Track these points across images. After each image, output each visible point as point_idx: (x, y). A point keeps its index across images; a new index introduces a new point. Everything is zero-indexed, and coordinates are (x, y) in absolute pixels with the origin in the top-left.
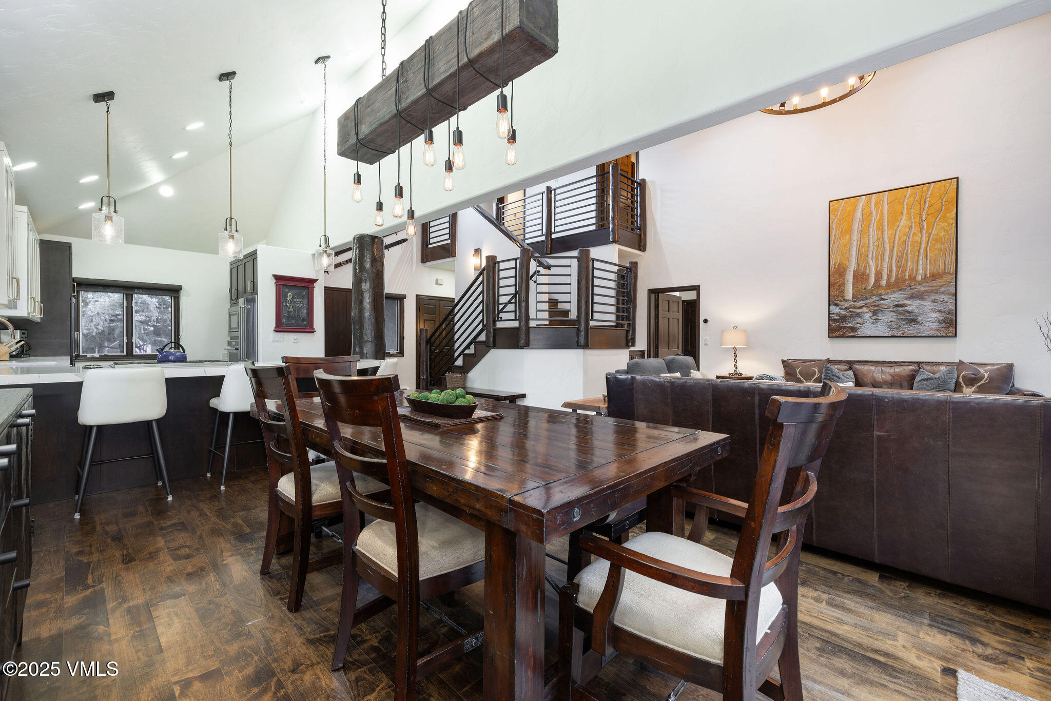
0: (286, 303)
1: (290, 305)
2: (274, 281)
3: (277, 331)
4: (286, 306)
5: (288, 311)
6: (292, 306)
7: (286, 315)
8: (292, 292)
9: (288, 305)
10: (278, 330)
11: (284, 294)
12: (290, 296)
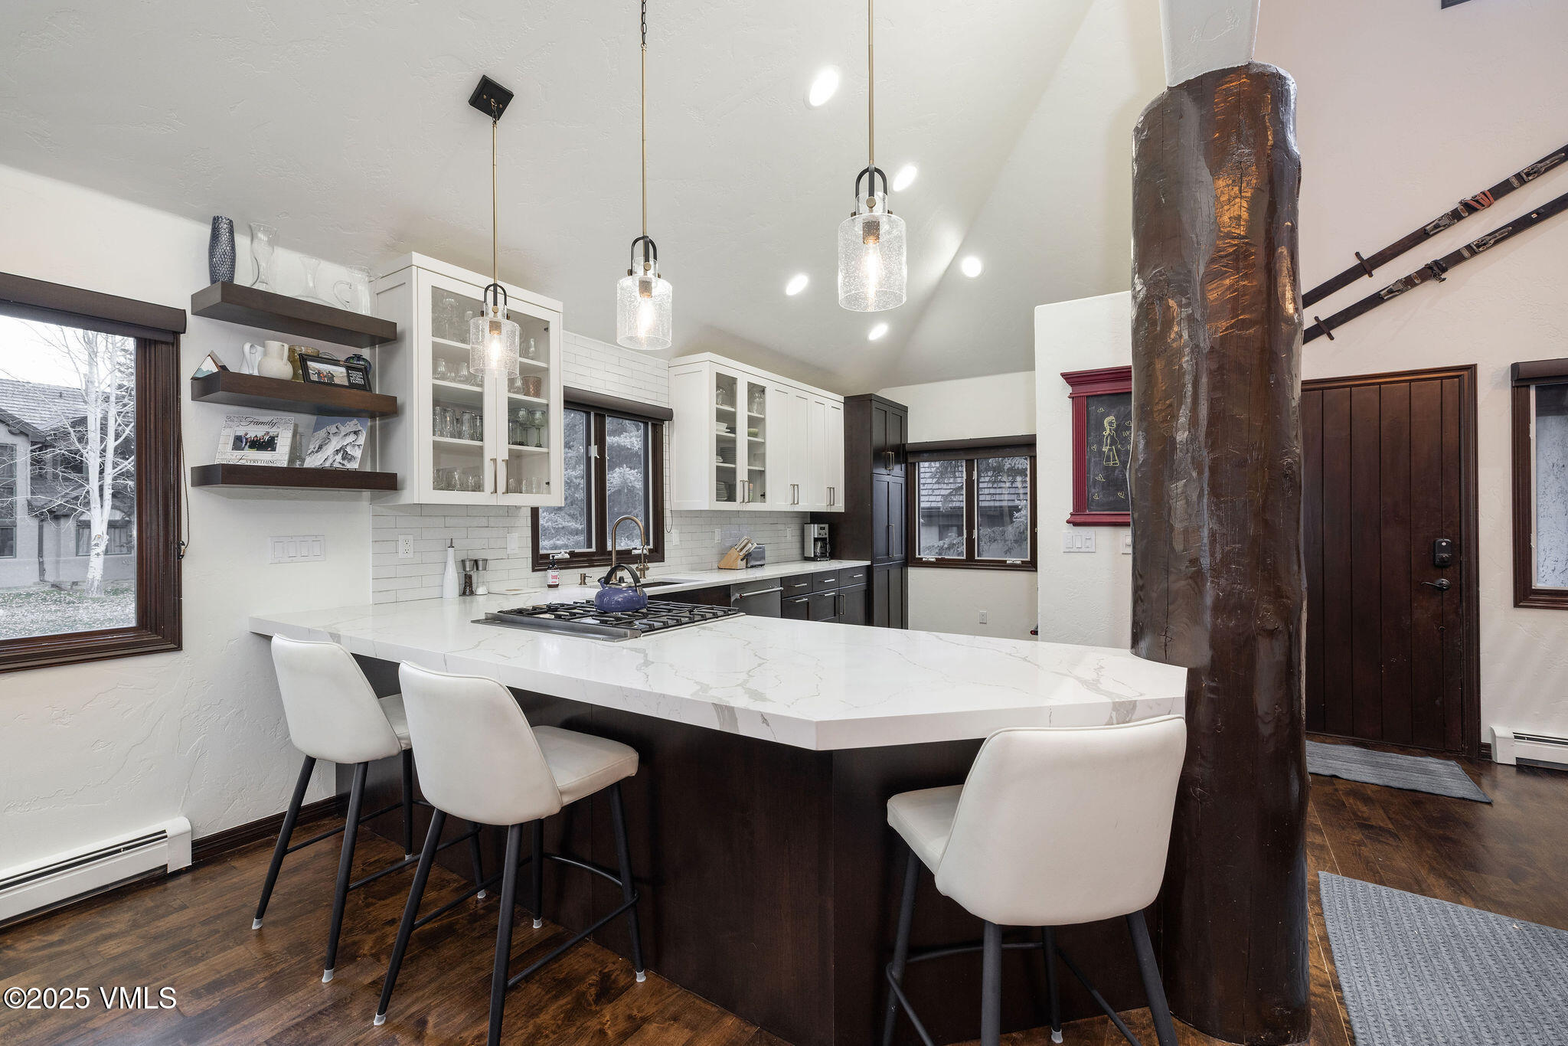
0: (1100, 443)
1: (1110, 450)
2: (1069, 390)
3: (1076, 524)
4: (1100, 453)
5: (1107, 468)
6: (1118, 451)
7: (1100, 478)
8: (1115, 411)
9: (1105, 449)
10: (1079, 519)
11: (1092, 422)
12: (1111, 423)
